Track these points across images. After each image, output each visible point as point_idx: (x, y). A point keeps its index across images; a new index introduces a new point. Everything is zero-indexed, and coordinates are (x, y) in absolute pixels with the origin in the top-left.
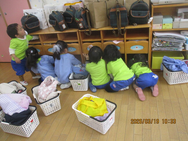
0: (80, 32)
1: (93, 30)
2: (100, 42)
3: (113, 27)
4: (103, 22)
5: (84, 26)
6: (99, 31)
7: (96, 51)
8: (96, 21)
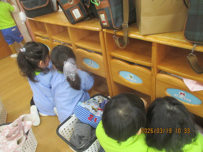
0: (105, 34)
1: (133, 35)
2: (149, 68)
3: (192, 41)
4: (168, 18)
5: (110, 22)
6: (150, 43)
7: (121, 112)
8: (142, 14)
